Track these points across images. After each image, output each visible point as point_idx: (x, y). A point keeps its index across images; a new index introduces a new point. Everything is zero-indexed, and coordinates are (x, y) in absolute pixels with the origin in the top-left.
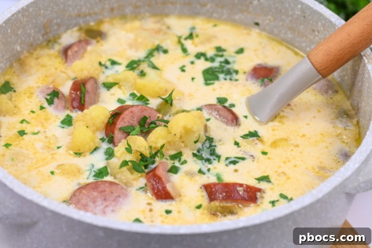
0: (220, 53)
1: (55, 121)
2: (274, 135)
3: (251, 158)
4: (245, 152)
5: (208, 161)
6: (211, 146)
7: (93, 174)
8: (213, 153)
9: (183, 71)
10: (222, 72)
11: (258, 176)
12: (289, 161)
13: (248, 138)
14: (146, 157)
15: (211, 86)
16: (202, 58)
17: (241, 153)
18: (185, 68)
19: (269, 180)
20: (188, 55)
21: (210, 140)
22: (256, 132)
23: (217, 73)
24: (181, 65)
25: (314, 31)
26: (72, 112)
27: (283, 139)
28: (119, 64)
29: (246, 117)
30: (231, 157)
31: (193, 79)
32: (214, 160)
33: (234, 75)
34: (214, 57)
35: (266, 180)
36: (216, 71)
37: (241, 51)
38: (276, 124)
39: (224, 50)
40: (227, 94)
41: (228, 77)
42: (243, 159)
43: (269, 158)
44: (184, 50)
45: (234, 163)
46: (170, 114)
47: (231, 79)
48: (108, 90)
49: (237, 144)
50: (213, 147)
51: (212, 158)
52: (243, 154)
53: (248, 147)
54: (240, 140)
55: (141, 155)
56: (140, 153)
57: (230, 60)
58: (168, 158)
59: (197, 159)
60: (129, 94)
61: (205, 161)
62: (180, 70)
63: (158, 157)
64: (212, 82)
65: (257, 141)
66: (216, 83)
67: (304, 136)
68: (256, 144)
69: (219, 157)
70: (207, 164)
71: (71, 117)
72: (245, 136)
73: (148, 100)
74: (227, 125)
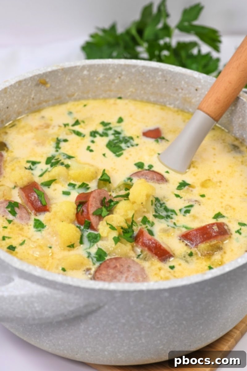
0: (108, 127)
1: (29, 229)
2: (198, 179)
3: (197, 203)
4: (190, 200)
5: (168, 217)
6: (161, 205)
7: (95, 259)
8: (166, 209)
9: (91, 151)
10: (121, 142)
11: (213, 215)
12: (224, 196)
13: (182, 189)
14: (126, 229)
15: (122, 156)
16: (98, 136)
17: (187, 202)
18: (91, 148)
19: (222, 216)
20: (84, 136)
21: (157, 199)
22: (183, 181)
23: (118, 144)
24: (86, 147)
25: (177, 90)
26: (37, 215)
27: (206, 180)
28: (39, 163)
29: (167, 172)
30: (182, 208)
31: (104, 155)
32: (172, 215)
33: (131, 141)
34: (105, 131)
35: (221, 216)
36: (116, 143)
37: (120, 120)
38: (192, 169)
39: (109, 124)
40: (139, 159)
41: (129, 144)
42: (191, 206)
43: (209, 199)
44: (78, 134)
45: (187, 212)
46: (113, 190)
47: (132, 146)
48: (49, 188)
49: (177, 196)
50: (164, 205)
51: (169, 213)
52: (188, 202)
53: (187, 196)
54: (178, 192)
55: (122, 228)
56: (121, 227)
57: (119, 130)
58: (141, 224)
59: (159, 218)
60: (67, 185)
61: (167, 218)
62: (88, 152)
63: (135, 226)
64: (120, 152)
65: (191, 189)
66: (124, 152)
67: (218, 172)
68: (192, 191)
69: (173, 211)
70: (169, 220)
71: (38, 220)
72: (179, 188)
73: (87, 185)
74: (159, 184)
